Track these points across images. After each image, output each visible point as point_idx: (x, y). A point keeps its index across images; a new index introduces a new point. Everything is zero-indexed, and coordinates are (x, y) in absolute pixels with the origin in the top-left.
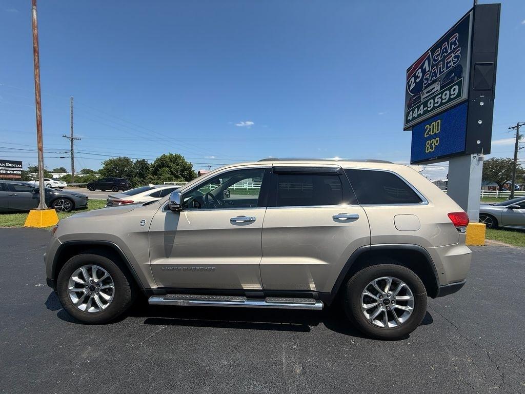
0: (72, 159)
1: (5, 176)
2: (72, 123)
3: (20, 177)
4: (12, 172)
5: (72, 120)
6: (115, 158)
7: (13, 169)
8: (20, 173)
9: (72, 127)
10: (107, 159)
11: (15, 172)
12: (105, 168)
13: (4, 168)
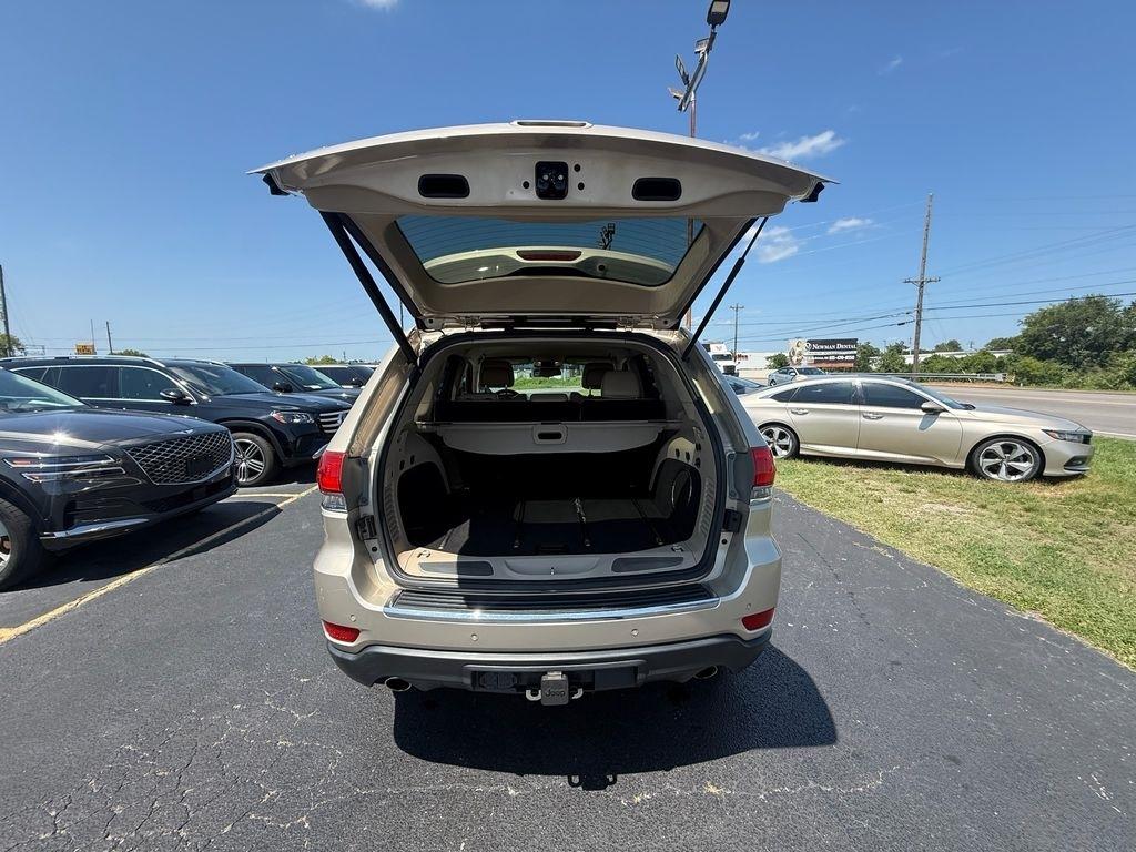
0: (918, 324)
1: (834, 365)
2: (925, 249)
3: (852, 365)
4: (842, 358)
5: (926, 244)
6: (1057, 304)
7: (844, 353)
8: (853, 358)
9: (924, 259)
10: (1035, 309)
11: (847, 358)
12: (1025, 334)
13: (833, 353)
